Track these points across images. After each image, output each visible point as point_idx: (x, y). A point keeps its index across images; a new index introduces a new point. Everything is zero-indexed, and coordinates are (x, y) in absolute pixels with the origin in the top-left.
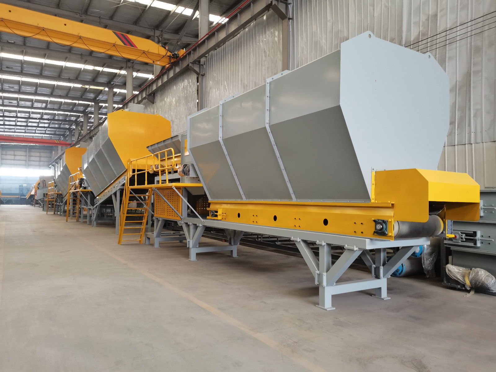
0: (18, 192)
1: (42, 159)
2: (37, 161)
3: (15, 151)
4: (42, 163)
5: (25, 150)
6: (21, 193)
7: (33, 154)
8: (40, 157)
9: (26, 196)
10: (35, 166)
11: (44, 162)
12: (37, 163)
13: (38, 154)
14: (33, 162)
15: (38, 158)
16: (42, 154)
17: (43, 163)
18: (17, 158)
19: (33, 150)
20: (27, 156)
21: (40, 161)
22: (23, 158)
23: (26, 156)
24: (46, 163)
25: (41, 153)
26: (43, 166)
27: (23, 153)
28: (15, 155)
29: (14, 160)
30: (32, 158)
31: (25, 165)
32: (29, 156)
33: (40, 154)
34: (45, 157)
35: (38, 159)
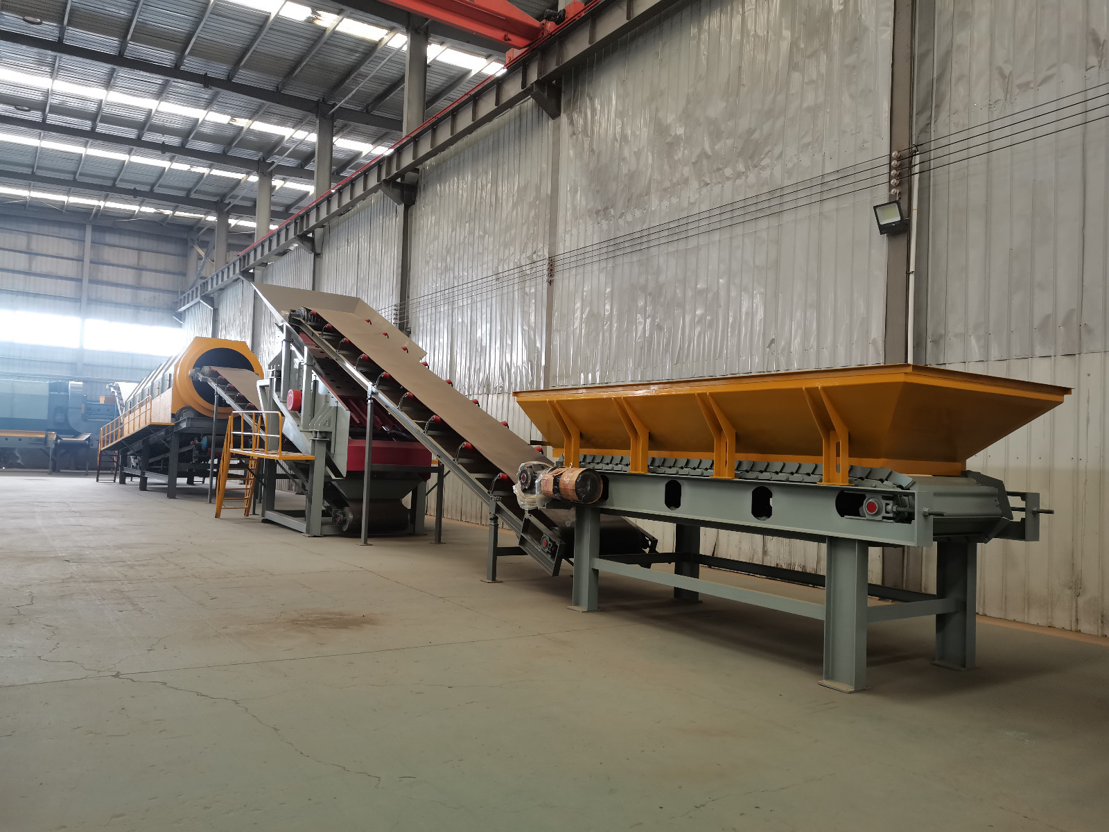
0: (42, 414)
1: (148, 279)
2: (127, 286)
3: (34, 237)
4: (144, 295)
5: (75, 233)
6: (60, 418)
7: (109, 254)
8: (139, 269)
9: (77, 434)
10: (118, 304)
11: (155, 290)
12: (126, 295)
13: (130, 257)
14: (110, 288)
15: (131, 271)
16: (148, 259)
17: (152, 294)
18: (41, 265)
19: (110, 238)
20: (87, 260)
21: (138, 287)
22: (68, 268)
23: (80, 260)
24: (165, 298)
25: (144, 254)
26: (150, 308)
27: (68, 248)
28: (30, 253)
29: (28, 273)
30: (107, 273)
31: (76, 300)
32: (91, 262)
33: (139, 258)
34: (160, 272)
35: (128, 276)
